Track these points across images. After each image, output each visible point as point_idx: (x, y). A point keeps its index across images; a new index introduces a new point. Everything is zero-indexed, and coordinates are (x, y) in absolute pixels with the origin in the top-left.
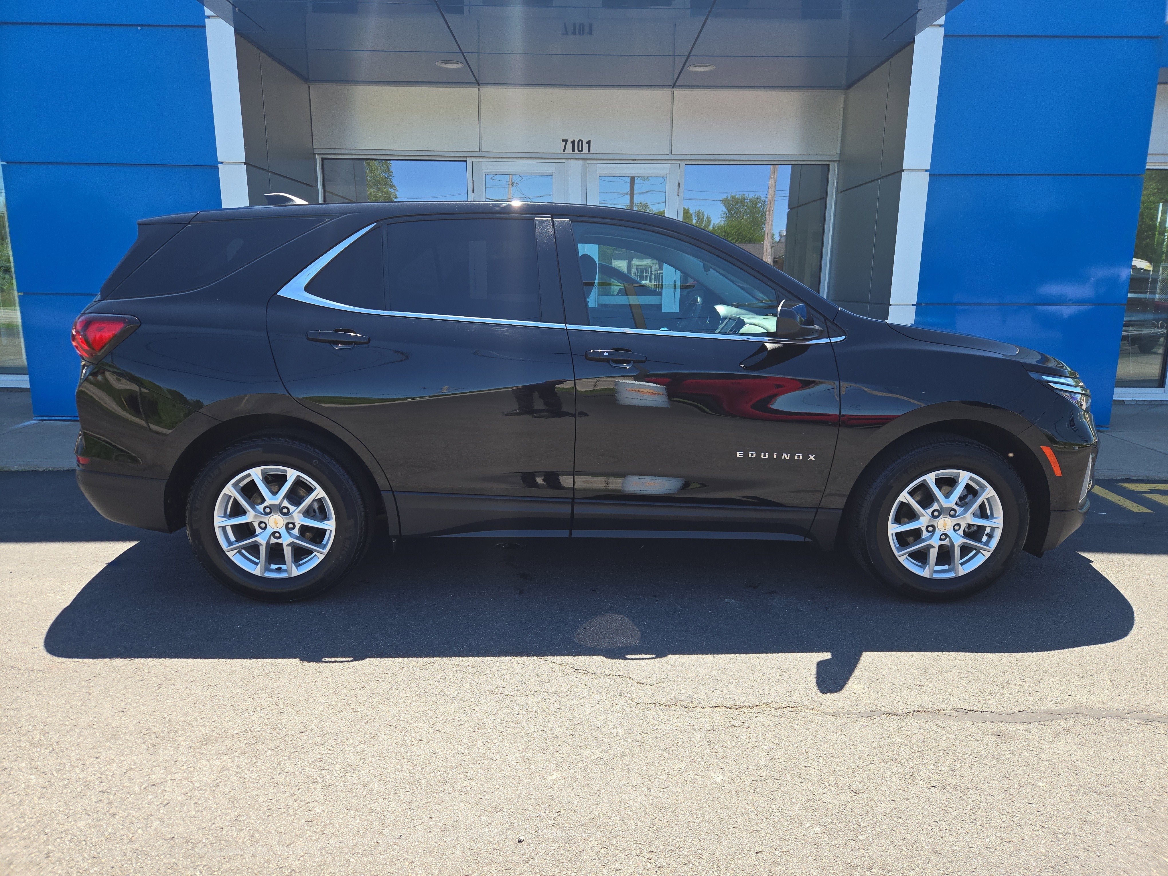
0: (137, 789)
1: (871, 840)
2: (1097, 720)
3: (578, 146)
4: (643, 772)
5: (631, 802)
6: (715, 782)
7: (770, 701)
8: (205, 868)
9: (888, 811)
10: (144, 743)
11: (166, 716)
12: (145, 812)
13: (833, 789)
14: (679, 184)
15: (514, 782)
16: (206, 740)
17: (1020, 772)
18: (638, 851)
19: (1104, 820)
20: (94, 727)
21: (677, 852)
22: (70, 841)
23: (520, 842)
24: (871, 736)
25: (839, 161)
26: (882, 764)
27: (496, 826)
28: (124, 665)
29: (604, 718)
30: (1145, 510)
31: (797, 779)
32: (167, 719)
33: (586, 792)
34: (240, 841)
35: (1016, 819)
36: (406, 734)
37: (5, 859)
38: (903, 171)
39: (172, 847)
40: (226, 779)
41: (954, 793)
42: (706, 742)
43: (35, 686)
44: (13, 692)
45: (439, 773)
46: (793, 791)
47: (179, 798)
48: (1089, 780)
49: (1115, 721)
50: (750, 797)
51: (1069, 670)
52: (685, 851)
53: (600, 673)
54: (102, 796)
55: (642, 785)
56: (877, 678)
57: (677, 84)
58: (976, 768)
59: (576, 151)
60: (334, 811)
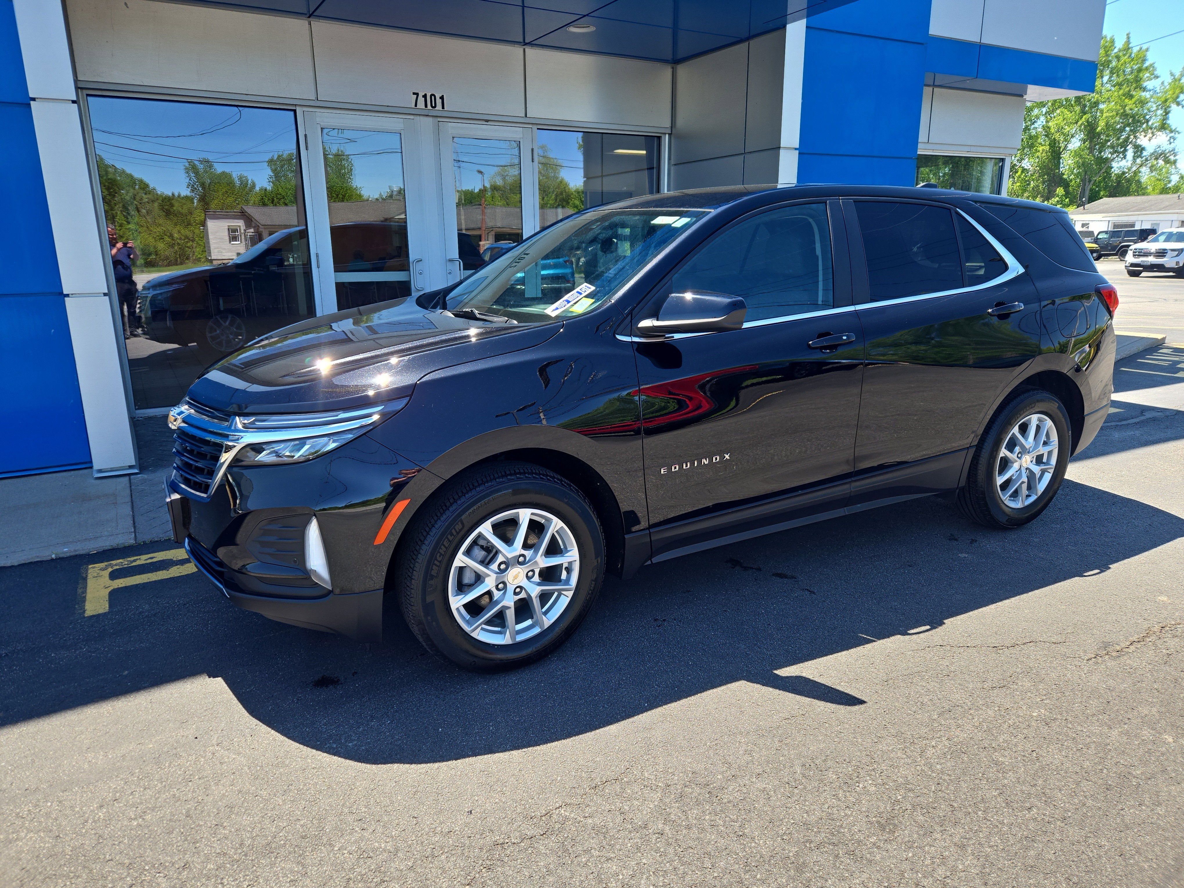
3: (431, 100)
14: (532, 150)
25: (670, 134)
38: (781, 148)
59: (429, 107)
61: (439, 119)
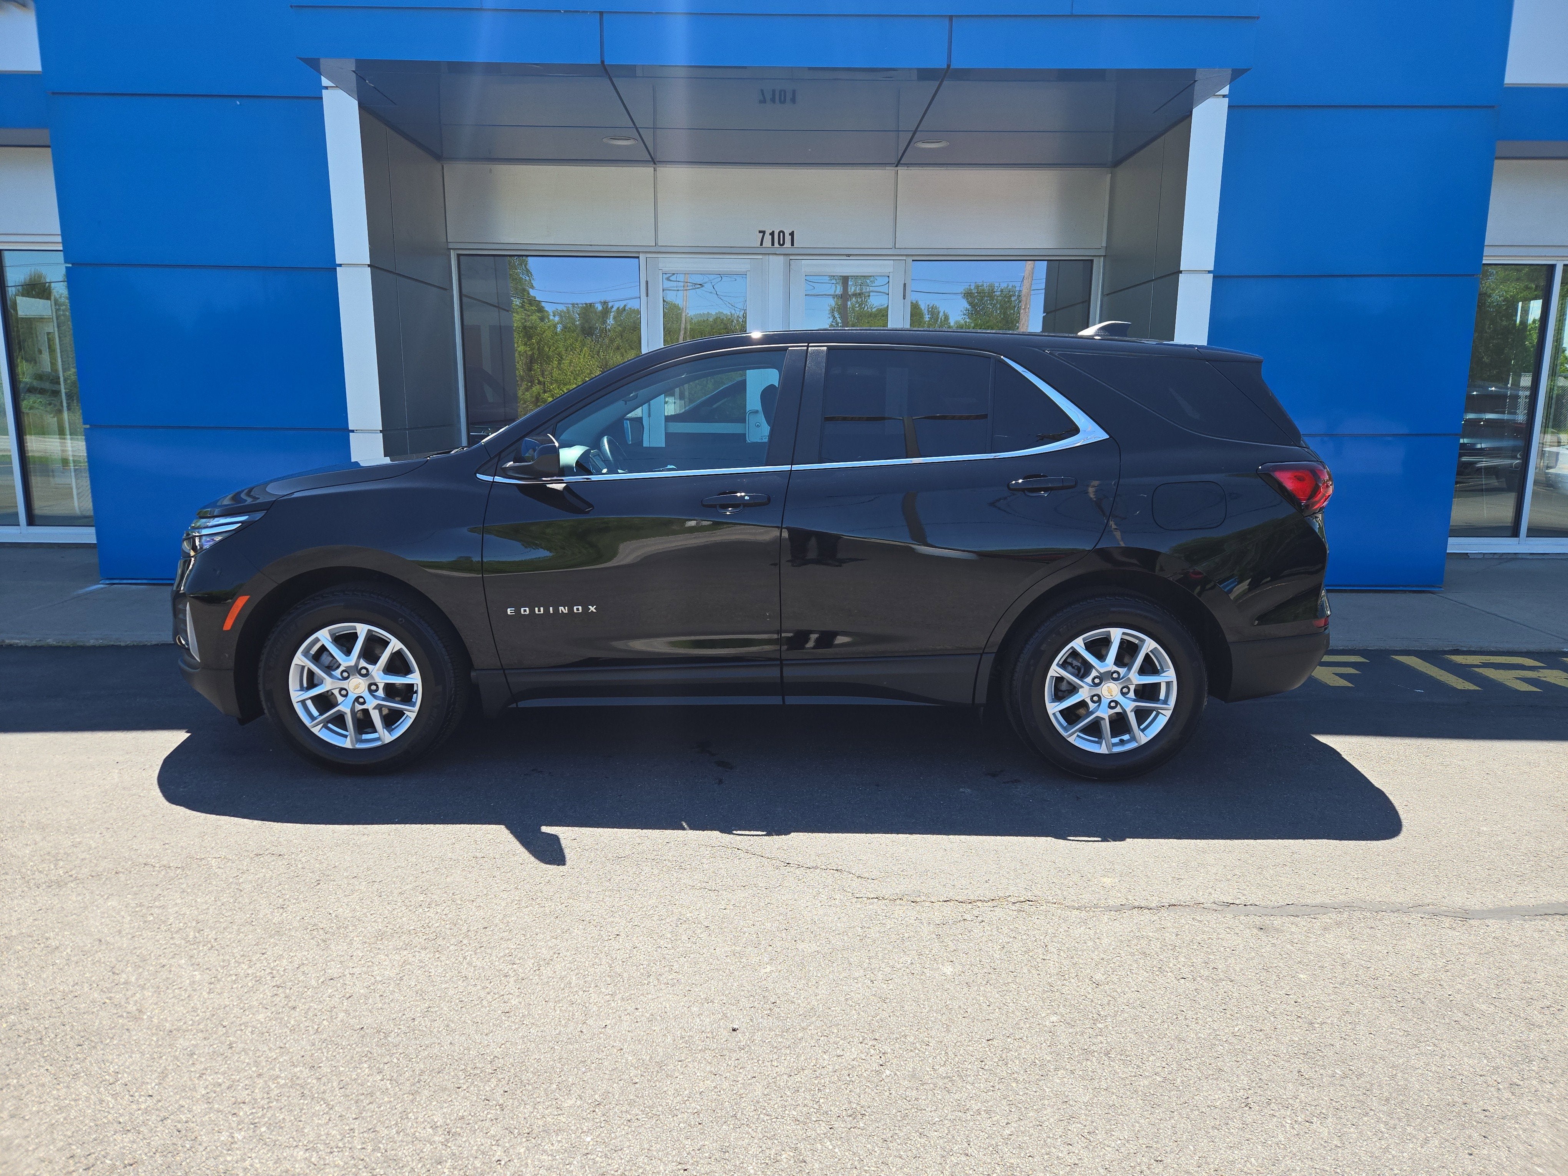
0: (314, 983)
1: (1110, 1028)
2: (1376, 914)
3: (779, 238)
4: (865, 965)
5: (852, 994)
6: (944, 974)
7: (1007, 894)
8: (402, 1056)
9: (1131, 1001)
10: (312, 939)
11: (331, 912)
12: (327, 1004)
13: (1073, 981)
14: (905, 285)
15: (724, 975)
16: (381, 936)
17: (1280, 964)
18: (861, 1039)
19: (1367, 1011)
20: (254, 924)
21: (902, 1039)
22: (252, 1032)
23: (734, 1030)
24: (1119, 930)
25: (1105, 256)
26: (1130, 957)
27: (708, 1016)
28: (273, 861)
29: (821, 912)
30: (1472, 687)
31: (1034, 972)
32: (333, 915)
33: (804, 984)
34: (435, 1030)
35: (1270, 1009)
36: (602, 929)
37: (186, 1049)
38: (1181, 272)
39: (363, 1036)
40: (410, 973)
41: (1205, 984)
42: (935, 936)
43: (177, 883)
44: (153, 890)
45: (642, 967)
46: (1029, 983)
47: (362, 991)
48: (1356, 973)
49: (1396, 914)
50: (982, 988)
51: (1351, 863)
52: (911, 1039)
53: (816, 868)
54: (278, 991)
55: (864, 978)
56: (1131, 871)
57: (901, 162)
58: (1232, 961)
59: (776, 244)
60: (532, 1003)
61: (791, 258)
